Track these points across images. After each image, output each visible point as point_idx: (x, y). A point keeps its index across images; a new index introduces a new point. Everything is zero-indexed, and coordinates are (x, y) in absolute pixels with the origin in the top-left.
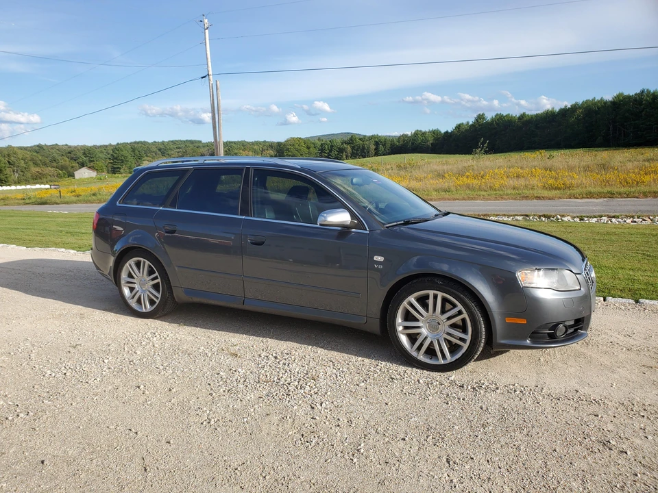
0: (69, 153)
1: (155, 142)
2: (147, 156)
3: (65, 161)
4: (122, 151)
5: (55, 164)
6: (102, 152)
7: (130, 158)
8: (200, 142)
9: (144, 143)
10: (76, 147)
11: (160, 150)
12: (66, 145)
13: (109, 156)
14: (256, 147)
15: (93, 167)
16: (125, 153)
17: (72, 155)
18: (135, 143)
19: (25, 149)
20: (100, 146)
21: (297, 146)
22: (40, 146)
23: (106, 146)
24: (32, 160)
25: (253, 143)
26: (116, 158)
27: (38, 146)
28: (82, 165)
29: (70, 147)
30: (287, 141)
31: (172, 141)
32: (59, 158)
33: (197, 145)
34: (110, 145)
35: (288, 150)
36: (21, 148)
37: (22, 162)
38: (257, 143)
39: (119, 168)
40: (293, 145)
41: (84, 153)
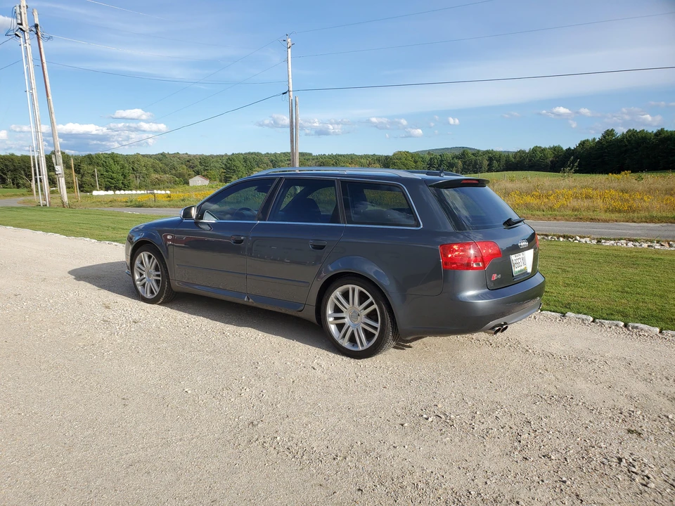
0: (188, 161)
1: (268, 153)
2: (259, 167)
3: (183, 169)
4: (234, 161)
5: (174, 172)
6: (217, 161)
7: (242, 169)
8: (310, 154)
9: (258, 154)
10: (194, 156)
11: (272, 161)
12: (186, 154)
13: (223, 166)
14: (362, 160)
15: (207, 175)
16: (237, 163)
17: (191, 164)
18: (249, 153)
19: (150, 156)
20: (217, 156)
21: (404, 160)
22: (163, 154)
23: (222, 156)
24: (153, 167)
25: (361, 157)
26: (229, 168)
27: (162, 154)
28: (198, 173)
29: (189, 156)
30: (394, 155)
31: (284, 153)
32: (177, 166)
33: (307, 157)
34: (226, 155)
35: (394, 164)
36: (143, 156)
37: (144, 168)
38: (366, 157)
39: (231, 178)
40: (400, 159)
41: (200, 162)
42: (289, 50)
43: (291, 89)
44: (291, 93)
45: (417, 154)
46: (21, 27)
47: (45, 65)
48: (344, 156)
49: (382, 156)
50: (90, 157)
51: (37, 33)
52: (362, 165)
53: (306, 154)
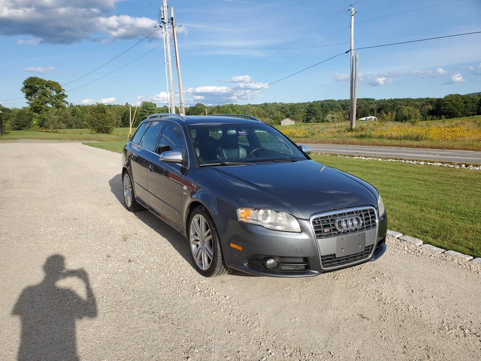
0: (282, 108)
1: (340, 100)
2: (332, 110)
3: (278, 114)
4: (314, 107)
5: (272, 116)
6: (302, 108)
7: (319, 112)
8: (373, 99)
9: (332, 101)
10: (287, 104)
11: (342, 106)
12: (281, 103)
13: (306, 111)
14: (417, 103)
15: (294, 118)
16: (316, 108)
17: (284, 110)
18: (326, 101)
19: (257, 106)
20: (303, 103)
21: (454, 101)
22: (266, 104)
23: (306, 103)
24: (258, 113)
25: (416, 100)
26: (310, 112)
28: (288, 116)
29: (283, 104)
30: (446, 97)
32: (275, 112)
33: (370, 102)
34: (309, 102)
35: (445, 105)
36: (253, 105)
37: (252, 114)
38: (420, 100)
39: (311, 119)
40: (451, 101)
41: (290, 109)
42: (353, 17)
43: (353, 48)
44: (353, 51)
45: (468, 96)
46: (163, 20)
47: (176, 45)
48: (401, 100)
49: (434, 99)
50: (218, 107)
51: (172, 24)
52: (416, 107)
53: (370, 99)
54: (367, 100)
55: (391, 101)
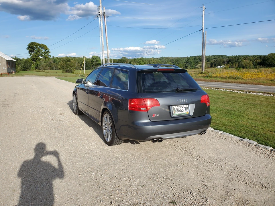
0: (172, 60)
3: (169, 63)
4: (190, 59)
6: (183, 60)
7: (193, 63)
8: (226, 56)
10: (175, 58)
12: (172, 57)
14: (251, 58)
16: (191, 60)
17: (173, 61)
18: (198, 56)
19: (157, 59)
20: (184, 57)
22: (162, 58)
23: (186, 58)
25: (252, 56)
26: (187, 63)
27: (162, 57)
29: (173, 58)
30: (269, 55)
31: (213, 56)
32: (167, 62)
33: (224, 57)
34: (188, 57)
35: (268, 59)
36: (155, 58)
38: (254, 56)
39: (188, 66)
40: (272, 57)
41: (176, 60)
42: (204, 11)
43: (203, 28)
44: (203, 30)
46: (99, 13)
47: (106, 26)
48: (242, 56)
49: (262, 56)
50: (135, 59)
51: (104, 15)
52: (251, 60)
53: (224, 56)
54: (222, 56)
55: (236, 57)
